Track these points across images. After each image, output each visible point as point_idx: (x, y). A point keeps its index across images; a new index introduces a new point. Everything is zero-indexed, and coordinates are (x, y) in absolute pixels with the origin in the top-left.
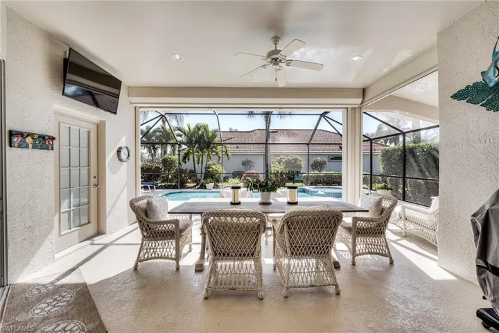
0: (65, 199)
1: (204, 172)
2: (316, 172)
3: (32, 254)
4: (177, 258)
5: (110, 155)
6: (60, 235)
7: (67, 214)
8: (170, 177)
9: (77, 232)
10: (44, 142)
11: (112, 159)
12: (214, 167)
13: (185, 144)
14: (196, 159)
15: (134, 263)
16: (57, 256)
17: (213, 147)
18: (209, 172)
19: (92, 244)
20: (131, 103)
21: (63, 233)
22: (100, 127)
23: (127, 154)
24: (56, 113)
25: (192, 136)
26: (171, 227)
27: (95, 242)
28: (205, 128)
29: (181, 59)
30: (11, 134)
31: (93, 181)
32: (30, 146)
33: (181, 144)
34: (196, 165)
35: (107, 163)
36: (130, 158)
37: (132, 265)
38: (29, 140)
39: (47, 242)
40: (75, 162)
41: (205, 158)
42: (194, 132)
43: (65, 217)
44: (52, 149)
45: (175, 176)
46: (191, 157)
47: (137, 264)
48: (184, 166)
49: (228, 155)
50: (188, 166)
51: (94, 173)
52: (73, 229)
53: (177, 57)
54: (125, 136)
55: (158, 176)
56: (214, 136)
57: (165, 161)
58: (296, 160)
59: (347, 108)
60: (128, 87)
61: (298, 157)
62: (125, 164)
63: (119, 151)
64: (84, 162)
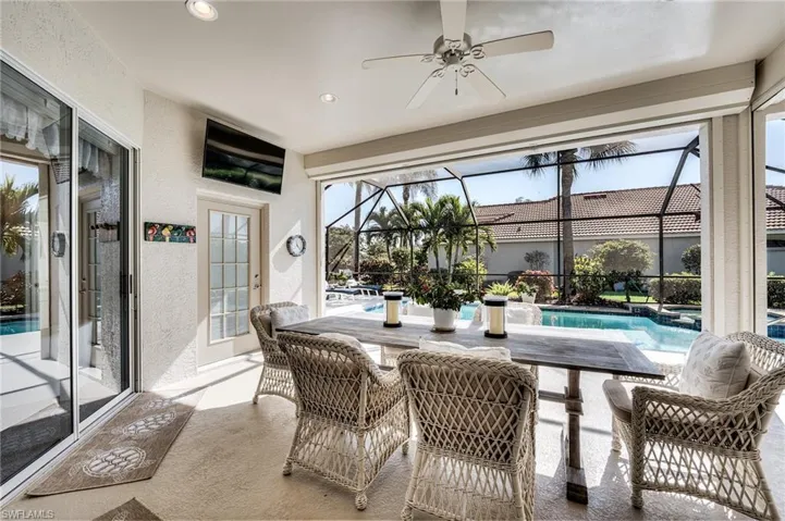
0: (216, 301)
2: (685, 274)
3: (171, 363)
5: (276, 248)
6: (209, 345)
7: (219, 320)
9: (231, 343)
10: (183, 233)
11: (280, 252)
15: (253, 396)
16: (199, 369)
17: (465, 232)
18: (458, 271)
19: (248, 360)
20: (309, 177)
21: (212, 342)
22: (263, 212)
23: (300, 245)
24: (200, 199)
27: (253, 359)
28: (453, 201)
29: (334, 100)
30: (148, 226)
31: (254, 281)
32: (167, 238)
35: (271, 259)
36: (306, 251)
37: (250, 399)
38: (166, 232)
39: (188, 351)
40: (229, 257)
42: (436, 212)
43: (215, 323)
44: (195, 241)
47: (256, 396)
49: (491, 244)
51: (255, 270)
52: (226, 339)
53: (329, 97)
54: (299, 223)
55: (387, 277)
58: (631, 249)
59: (711, 119)
60: (305, 156)
61: (639, 244)
62: (299, 259)
63: (288, 242)
64: (242, 256)
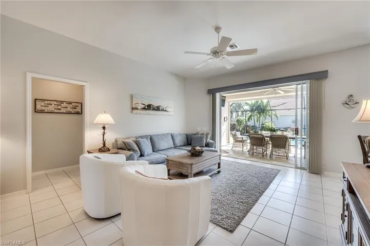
1: (260, 126)
4: (243, 148)
8: (241, 129)
12: (266, 124)
13: (249, 111)
14: (256, 120)
17: (266, 112)
18: (263, 126)
25: (253, 106)
26: (241, 139)
33: (246, 111)
34: (256, 123)
35: (222, 122)
36: (227, 121)
41: (261, 118)
42: (254, 104)
45: (243, 129)
46: (253, 118)
48: (249, 123)
50: (251, 123)
54: (226, 113)
56: (267, 106)
57: (238, 121)
63: (224, 118)
